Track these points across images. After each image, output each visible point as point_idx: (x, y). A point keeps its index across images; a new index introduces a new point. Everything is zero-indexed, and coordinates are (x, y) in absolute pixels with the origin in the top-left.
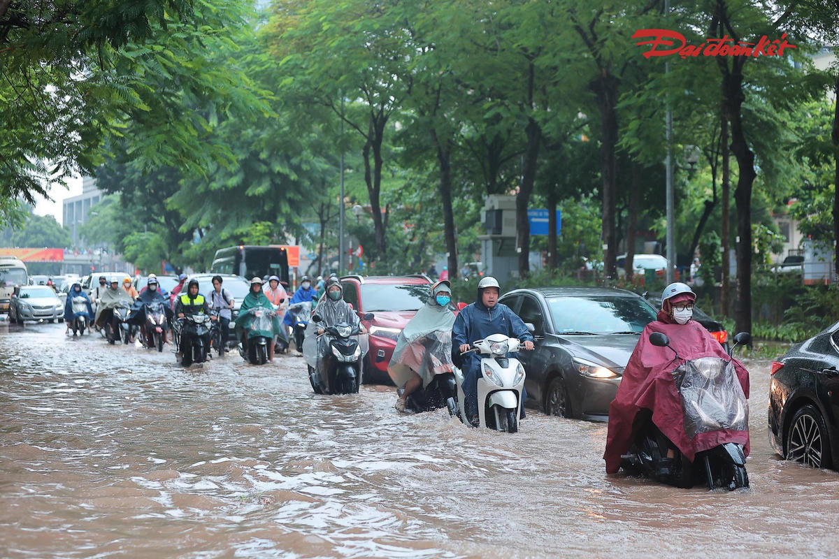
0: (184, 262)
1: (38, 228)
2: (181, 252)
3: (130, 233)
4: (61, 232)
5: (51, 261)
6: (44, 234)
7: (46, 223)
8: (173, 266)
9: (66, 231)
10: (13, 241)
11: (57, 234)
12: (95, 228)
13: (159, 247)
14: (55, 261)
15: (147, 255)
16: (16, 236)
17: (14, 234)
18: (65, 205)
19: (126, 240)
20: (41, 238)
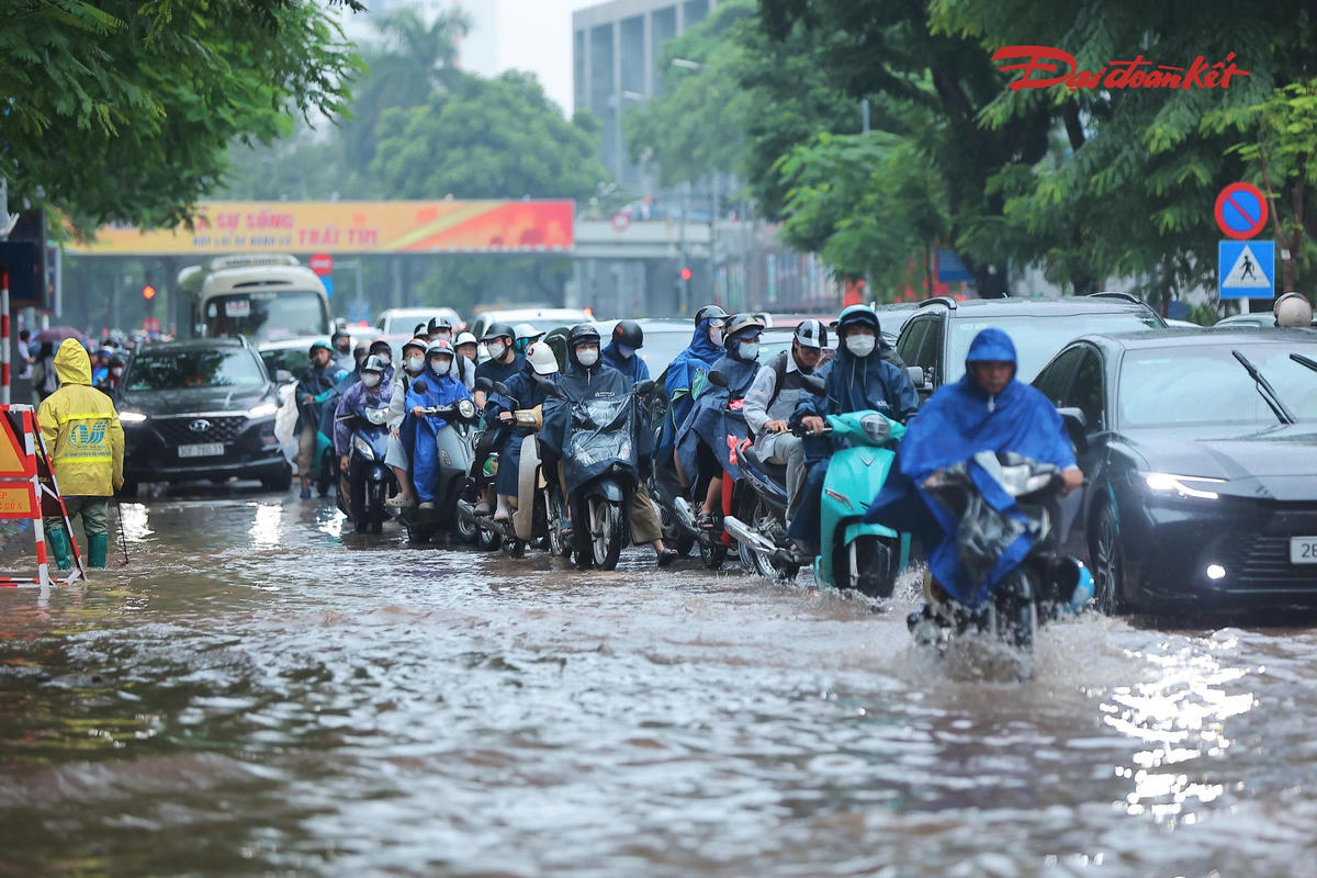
0: (1006, 246)
1: (475, 123)
2: (997, 203)
3: (802, 138)
4: (562, 137)
5: (527, 248)
6: (498, 145)
7: (505, 104)
8: (967, 260)
9: (580, 133)
10: (382, 174)
11: (551, 144)
12: (687, 121)
13: (914, 191)
14: (541, 248)
15: (870, 220)
16: (390, 154)
17: (382, 146)
18: (579, 36)
19: (788, 165)
20: (490, 161)
